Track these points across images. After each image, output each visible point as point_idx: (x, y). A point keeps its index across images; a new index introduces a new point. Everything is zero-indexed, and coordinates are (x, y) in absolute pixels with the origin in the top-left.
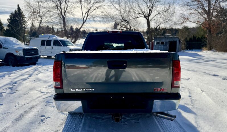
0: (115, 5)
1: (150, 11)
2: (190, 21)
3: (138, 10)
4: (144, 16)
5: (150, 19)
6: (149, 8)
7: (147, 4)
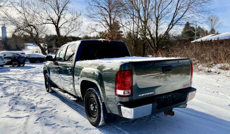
0: (17, 7)
1: (59, 18)
2: (97, 32)
3: (45, 16)
4: (52, 23)
5: (59, 26)
6: (58, 15)
7: (55, 11)
